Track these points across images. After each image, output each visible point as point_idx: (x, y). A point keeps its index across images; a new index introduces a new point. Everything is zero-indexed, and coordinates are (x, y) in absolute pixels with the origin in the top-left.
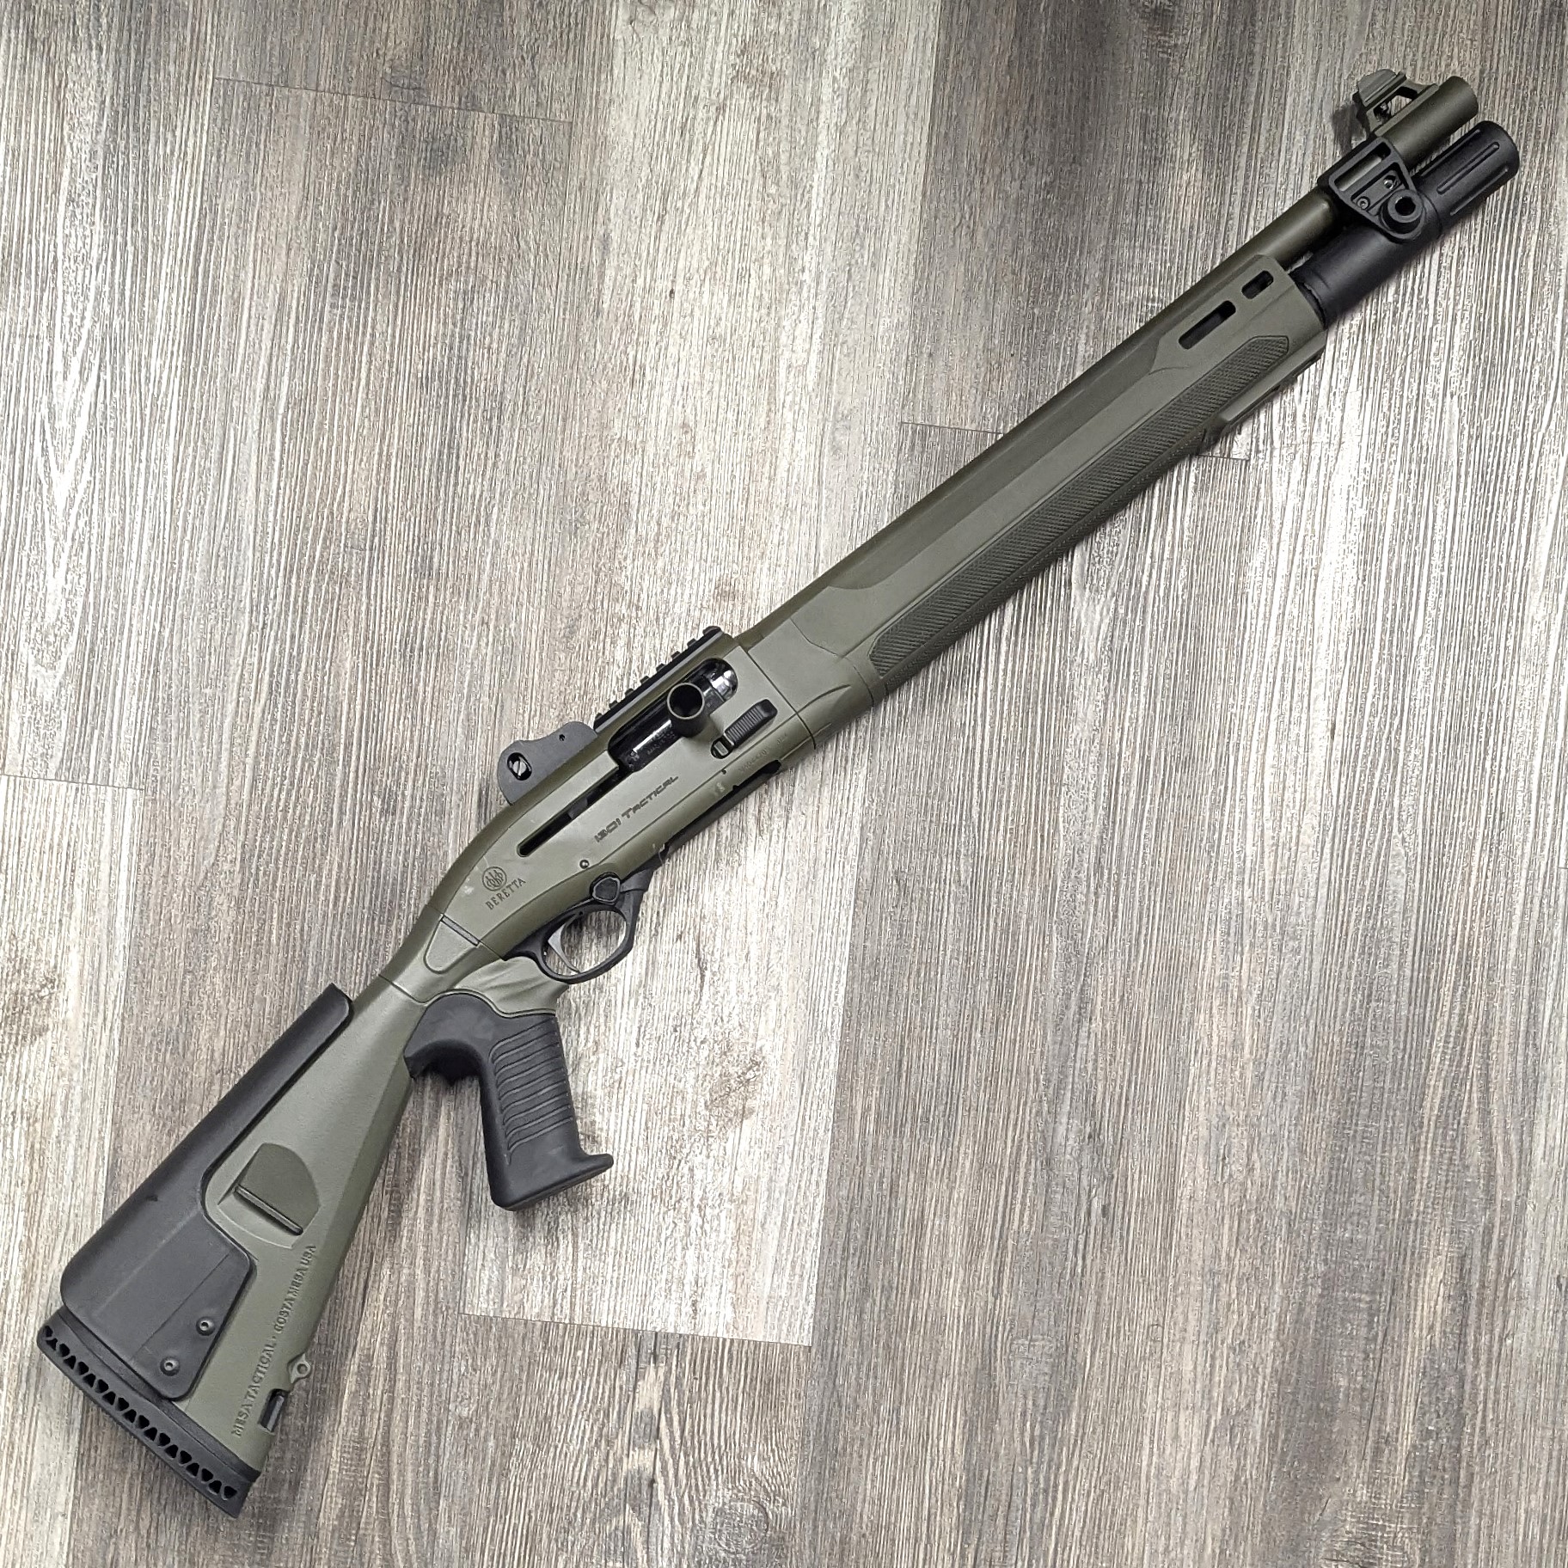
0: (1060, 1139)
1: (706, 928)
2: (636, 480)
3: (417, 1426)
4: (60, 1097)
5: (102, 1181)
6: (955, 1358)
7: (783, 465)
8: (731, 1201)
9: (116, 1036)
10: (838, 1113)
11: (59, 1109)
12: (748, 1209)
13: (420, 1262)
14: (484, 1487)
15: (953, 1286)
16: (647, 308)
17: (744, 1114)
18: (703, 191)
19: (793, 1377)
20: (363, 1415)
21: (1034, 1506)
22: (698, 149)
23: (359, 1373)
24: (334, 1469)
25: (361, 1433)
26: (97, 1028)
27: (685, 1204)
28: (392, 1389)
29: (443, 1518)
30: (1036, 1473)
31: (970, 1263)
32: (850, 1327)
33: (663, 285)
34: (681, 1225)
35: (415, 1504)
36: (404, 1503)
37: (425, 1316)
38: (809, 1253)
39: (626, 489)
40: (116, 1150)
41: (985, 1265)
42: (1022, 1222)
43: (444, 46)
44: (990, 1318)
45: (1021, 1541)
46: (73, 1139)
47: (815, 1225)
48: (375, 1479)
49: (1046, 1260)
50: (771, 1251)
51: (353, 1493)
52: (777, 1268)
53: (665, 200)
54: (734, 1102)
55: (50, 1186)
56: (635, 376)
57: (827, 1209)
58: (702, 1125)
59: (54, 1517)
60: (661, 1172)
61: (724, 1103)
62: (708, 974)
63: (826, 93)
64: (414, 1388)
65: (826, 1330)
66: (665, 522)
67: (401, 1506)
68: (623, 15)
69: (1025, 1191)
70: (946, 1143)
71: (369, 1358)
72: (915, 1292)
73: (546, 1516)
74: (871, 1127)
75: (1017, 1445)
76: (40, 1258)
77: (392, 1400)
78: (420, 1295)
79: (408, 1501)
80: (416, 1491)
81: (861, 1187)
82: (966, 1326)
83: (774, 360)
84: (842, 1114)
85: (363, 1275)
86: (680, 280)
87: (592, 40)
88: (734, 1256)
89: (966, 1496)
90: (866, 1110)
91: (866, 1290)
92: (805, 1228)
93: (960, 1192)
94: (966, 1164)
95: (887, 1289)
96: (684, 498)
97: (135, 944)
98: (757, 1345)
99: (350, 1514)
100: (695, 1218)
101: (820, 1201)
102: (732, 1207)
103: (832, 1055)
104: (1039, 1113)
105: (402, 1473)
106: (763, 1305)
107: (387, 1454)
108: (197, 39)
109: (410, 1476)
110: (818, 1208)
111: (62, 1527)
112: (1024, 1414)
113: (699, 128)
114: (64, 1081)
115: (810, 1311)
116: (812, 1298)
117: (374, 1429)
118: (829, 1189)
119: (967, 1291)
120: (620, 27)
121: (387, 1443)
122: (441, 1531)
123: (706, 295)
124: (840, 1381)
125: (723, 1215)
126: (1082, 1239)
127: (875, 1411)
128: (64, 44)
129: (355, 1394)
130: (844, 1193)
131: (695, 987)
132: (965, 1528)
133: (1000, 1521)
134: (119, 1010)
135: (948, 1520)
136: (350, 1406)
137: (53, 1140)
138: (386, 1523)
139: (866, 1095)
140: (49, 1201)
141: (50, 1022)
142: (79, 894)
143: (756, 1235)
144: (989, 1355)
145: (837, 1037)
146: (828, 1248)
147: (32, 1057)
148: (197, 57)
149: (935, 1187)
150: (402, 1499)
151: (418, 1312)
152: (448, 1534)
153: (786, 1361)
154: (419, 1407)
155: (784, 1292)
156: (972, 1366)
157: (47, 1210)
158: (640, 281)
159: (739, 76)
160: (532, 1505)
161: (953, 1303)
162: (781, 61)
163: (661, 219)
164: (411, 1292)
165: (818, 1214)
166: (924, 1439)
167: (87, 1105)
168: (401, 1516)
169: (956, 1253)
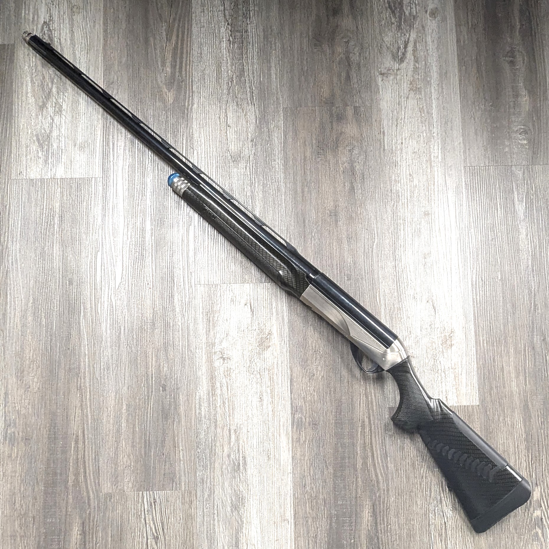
0: (535, 342)
1: (434, 298)
2: (400, 189)
3: (379, 438)
4: (276, 363)
5: (289, 384)
6: (518, 403)
7: (436, 181)
8: (452, 369)
9: (288, 346)
10: (476, 342)
11: (276, 366)
12: (456, 370)
13: (373, 395)
14: (399, 453)
15: (514, 384)
16: (396, 147)
17: (451, 345)
18: (406, 118)
19: (476, 414)
20: (364, 437)
21: (545, 440)
22: (403, 108)
23: (361, 426)
24: (359, 452)
25: (364, 441)
26: (283, 344)
27: (440, 371)
28: (371, 430)
29: (389, 462)
30: (544, 432)
31: (517, 377)
32: (488, 399)
33: (399, 141)
34: (439, 376)
35: (381, 459)
36: (379, 460)
37: (376, 409)
38: (474, 380)
39: (397, 192)
40: (291, 375)
41: (521, 378)
42: (529, 364)
43: (338, 92)
44: (525, 391)
45: (543, 450)
46: (280, 373)
47: (475, 372)
48: (370, 454)
49: (537, 374)
50: (464, 381)
51: (365, 458)
52: (467, 385)
53: (397, 120)
54: (449, 343)
55: (276, 387)
56: (396, 164)
57: (478, 368)
58: (441, 350)
59: (288, 474)
60: (432, 363)
61: (446, 343)
62: (436, 310)
63: (433, 91)
64: (376, 428)
65: (482, 400)
66: (409, 198)
67: (378, 460)
68: (380, 79)
69: (529, 356)
70: (505, 346)
71: (364, 422)
72: (504, 387)
73: (416, 459)
74: (485, 345)
75: (538, 424)
76: (276, 406)
77: (371, 432)
78: (374, 404)
79: (379, 459)
80: (381, 456)
81: (485, 361)
82: (519, 394)
83: (430, 155)
84: (477, 342)
85: (359, 400)
86: (403, 139)
87: (373, 86)
88: (455, 383)
89: (526, 440)
90: (483, 341)
91: (491, 388)
92: (472, 374)
93: (512, 359)
94: (512, 351)
95: (496, 387)
96: (412, 192)
97: (289, 321)
98: (465, 406)
99: (365, 463)
100: (443, 374)
101: (475, 366)
102: (452, 370)
103: (472, 327)
104: (529, 336)
105: (377, 451)
106: (465, 395)
107: (372, 447)
108: (277, 99)
109: (379, 452)
110: (475, 368)
111: (291, 476)
112: (538, 416)
113: (402, 103)
114: (276, 359)
115: (477, 395)
116: (477, 392)
117: (368, 441)
118: (477, 362)
119: (518, 386)
120: (380, 83)
121: (371, 444)
122: (389, 465)
123: (411, 143)
124: (488, 413)
125: (450, 373)
126: (545, 367)
127: (499, 420)
128: (246, 105)
129: (361, 432)
130: (481, 363)
131: (433, 314)
132: (527, 449)
133: (537, 446)
134: (288, 339)
135: (523, 447)
136: (361, 435)
137: (275, 374)
138: (375, 465)
139: (483, 337)
140: (276, 390)
141: (270, 344)
142: (274, 310)
143: (460, 377)
144: (526, 401)
145: (473, 322)
146: (479, 378)
147: (267, 354)
148: (278, 103)
149: (505, 359)
150: (378, 458)
151: (375, 408)
152: (391, 466)
153: (473, 409)
154: (378, 433)
155: (469, 391)
156: (522, 405)
157: (276, 393)
158: (394, 141)
159: (411, 89)
160: (412, 456)
161: (515, 389)
162: (420, 85)
163: (397, 125)
164: (372, 403)
165: (475, 369)
166: (513, 426)
167: (283, 364)
168: (378, 463)
169: (513, 375)
